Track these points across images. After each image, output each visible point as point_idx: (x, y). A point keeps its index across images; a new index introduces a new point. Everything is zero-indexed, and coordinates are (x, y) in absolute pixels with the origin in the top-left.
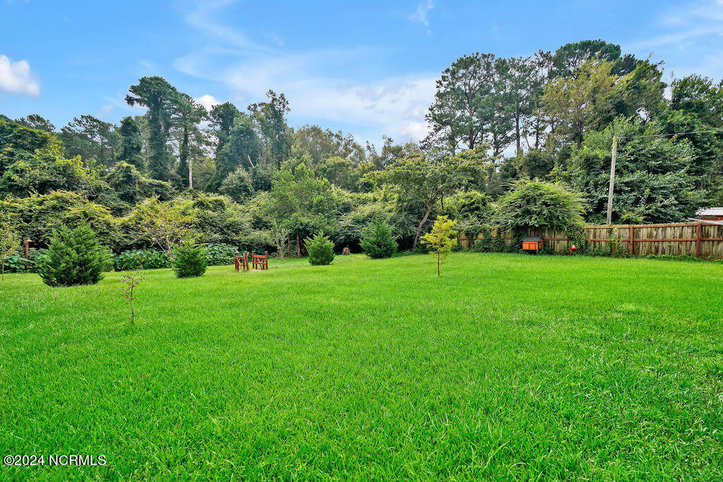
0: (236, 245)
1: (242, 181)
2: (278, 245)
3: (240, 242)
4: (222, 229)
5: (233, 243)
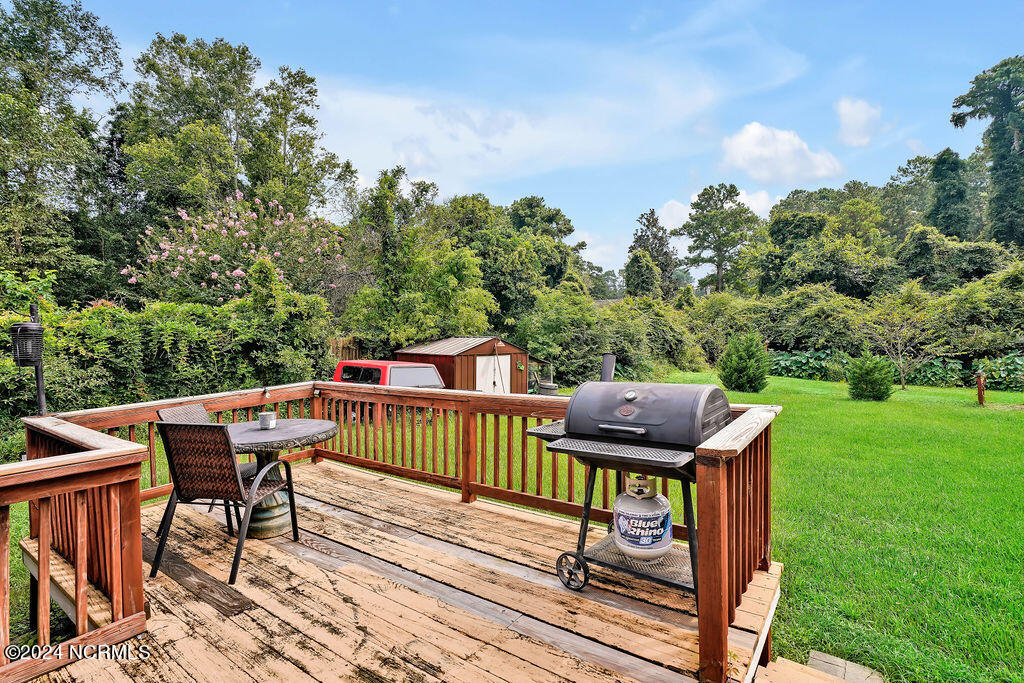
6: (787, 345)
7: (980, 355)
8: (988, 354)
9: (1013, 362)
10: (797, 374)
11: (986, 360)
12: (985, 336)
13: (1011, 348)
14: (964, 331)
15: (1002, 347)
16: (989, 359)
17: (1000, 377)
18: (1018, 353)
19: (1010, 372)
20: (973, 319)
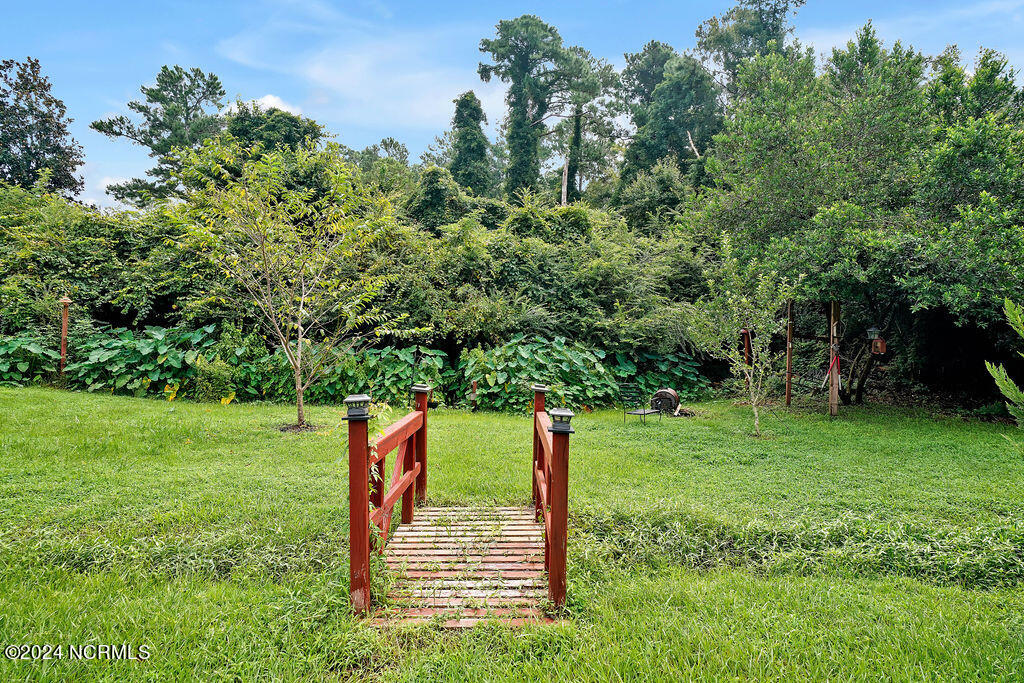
0: (601, 346)
1: (666, 189)
2: (734, 354)
3: (615, 338)
4: (566, 294)
5: (594, 338)
6: (133, 313)
7: (471, 342)
8: (484, 340)
9: (515, 354)
10: (120, 383)
11: (478, 351)
12: (481, 305)
13: (515, 331)
14: (453, 296)
15: (502, 327)
16: (484, 349)
17: (496, 383)
18: (522, 339)
19: (511, 373)
20: (467, 276)
